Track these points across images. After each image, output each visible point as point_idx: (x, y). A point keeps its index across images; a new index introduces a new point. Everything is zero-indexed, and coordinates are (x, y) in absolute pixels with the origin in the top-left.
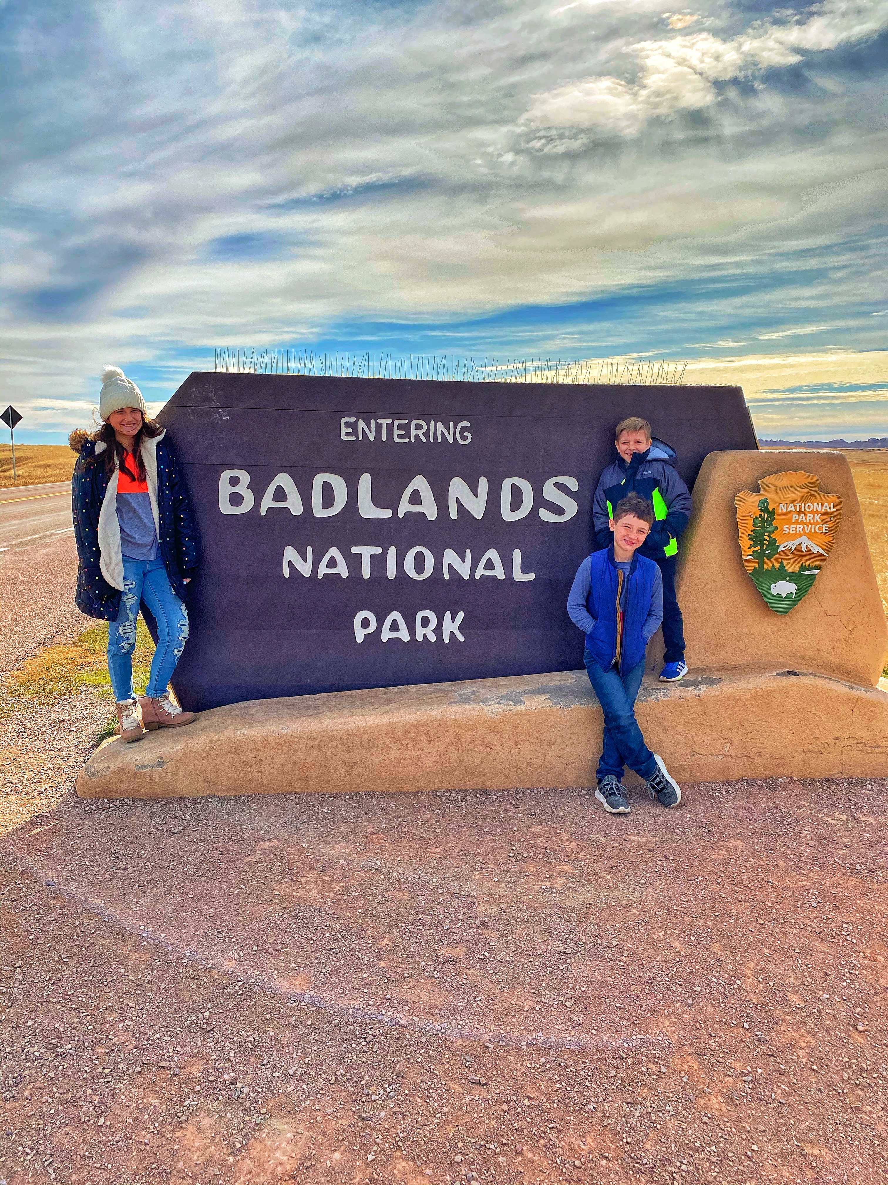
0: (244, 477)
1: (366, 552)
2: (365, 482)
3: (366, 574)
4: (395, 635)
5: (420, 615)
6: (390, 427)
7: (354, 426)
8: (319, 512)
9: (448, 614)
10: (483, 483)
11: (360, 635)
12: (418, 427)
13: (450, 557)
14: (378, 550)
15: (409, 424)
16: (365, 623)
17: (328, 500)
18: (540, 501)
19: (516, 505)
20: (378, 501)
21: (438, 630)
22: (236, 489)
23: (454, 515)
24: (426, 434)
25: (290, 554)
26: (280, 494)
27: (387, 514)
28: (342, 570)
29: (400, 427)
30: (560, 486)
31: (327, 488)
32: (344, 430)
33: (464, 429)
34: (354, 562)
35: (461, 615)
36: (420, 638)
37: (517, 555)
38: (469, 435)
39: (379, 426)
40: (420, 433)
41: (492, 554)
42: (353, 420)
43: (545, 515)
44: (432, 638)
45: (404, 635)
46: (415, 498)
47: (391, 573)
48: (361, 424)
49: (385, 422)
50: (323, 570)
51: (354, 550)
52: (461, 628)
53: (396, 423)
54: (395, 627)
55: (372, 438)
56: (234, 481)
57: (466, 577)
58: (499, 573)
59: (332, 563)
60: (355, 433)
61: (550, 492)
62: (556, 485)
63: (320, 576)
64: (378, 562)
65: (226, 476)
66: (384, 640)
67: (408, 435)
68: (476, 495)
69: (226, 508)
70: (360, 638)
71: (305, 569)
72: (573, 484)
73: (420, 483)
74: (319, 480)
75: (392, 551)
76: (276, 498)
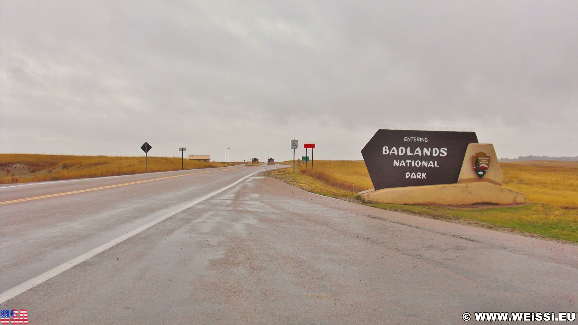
0: (387, 148)
1: (408, 161)
2: (409, 149)
3: (408, 166)
4: (413, 177)
5: (418, 173)
6: (413, 139)
7: (407, 138)
8: (400, 154)
9: (423, 174)
10: (430, 149)
11: (407, 177)
12: (418, 139)
13: (424, 162)
14: (411, 161)
15: (417, 138)
16: (408, 175)
17: (402, 152)
18: (440, 152)
19: (436, 153)
20: (411, 152)
21: (421, 176)
22: (386, 150)
23: (424, 155)
24: (420, 140)
25: (395, 162)
26: (393, 151)
27: (412, 154)
28: (404, 165)
29: (415, 139)
30: (444, 150)
31: (402, 150)
32: (405, 139)
33: (426, 139)
34: (406, 163)
35: (425, 174)
36: (418, 178)
37: (436, 162)
38: (427, 140)
39: (411, 139)
40: (419, 140)
41: (431, 162)
42: (406, 137)
43: (441, 155)
44: (420, 178)
45: (415, 177)
46: (417, 152)
47: (413, 166)
48: (408, 138)
49: (412, 138)
50: (401, 165)
51: (406, 161)
52: (425, 176)
53: (414, 138)
54: (413, 176)
55: (410, 141)
56: (386, 148)
57: (427, 166)
58: (433, 166)
59: (402, 163)
60: (407, 140)
61: (442, 151)
62: (443, 149)
63: (400, 166)
64: (411, 163)
65: (384, 147)
66: (411, 178)
67: (416, 140)
68: (428, 151)
69: (384, 153)
70: (407, 178)
71: (398, 165)
72: (446, 149)
73: (418, 149)
74: (400, 148)
75: (413, 162)
76: (393, 152)
